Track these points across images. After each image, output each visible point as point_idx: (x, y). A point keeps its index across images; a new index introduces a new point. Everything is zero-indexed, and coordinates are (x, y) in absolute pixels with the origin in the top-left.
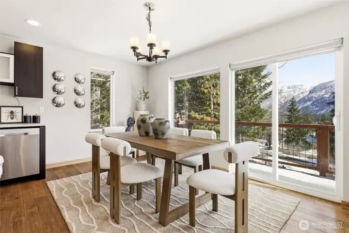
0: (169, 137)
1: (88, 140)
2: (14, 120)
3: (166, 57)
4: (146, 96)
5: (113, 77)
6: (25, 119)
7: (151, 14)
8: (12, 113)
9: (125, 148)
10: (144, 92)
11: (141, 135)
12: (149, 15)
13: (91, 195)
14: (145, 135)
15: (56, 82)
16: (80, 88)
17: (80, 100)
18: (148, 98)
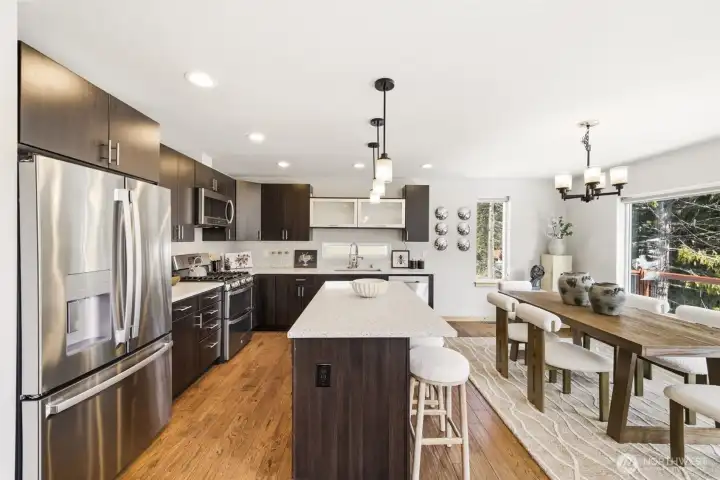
0: (623, 313)
1: (491, 300)
2: (403, 265)
3: (619, 193)
4: (566, 231)
5: (507, 207)
6: (411, 265)
7: (590, 135)
8: (401, 257)
9: (553, 323)
10: (562, 225)
11: (565, 303)
12: (587, 137)
13: (494, 367)
14: (573, 303)
15: (438, 221)
16: (464, 226)
17: (464, 241)
18: (571, 233)
